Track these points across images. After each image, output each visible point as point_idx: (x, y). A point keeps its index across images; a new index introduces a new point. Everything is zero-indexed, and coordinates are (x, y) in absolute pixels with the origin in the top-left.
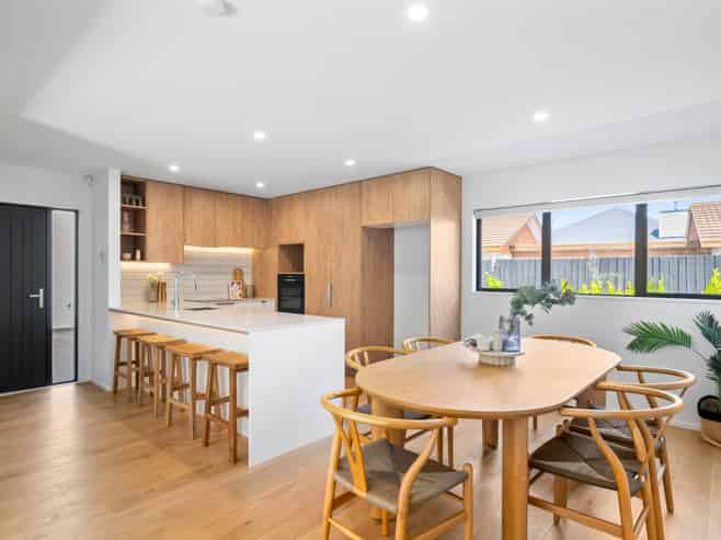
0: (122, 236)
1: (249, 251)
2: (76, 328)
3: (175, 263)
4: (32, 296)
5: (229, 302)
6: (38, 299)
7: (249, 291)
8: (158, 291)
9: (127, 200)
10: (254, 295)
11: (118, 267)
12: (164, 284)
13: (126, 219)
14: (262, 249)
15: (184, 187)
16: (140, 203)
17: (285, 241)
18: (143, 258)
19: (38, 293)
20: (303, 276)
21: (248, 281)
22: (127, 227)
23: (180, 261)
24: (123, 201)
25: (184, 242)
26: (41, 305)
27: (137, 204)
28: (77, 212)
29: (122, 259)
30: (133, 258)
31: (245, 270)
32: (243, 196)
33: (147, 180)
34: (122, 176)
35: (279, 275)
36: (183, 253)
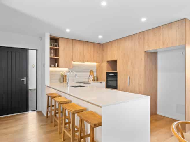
0: (51, 58)
1: (95, 64)
2: (37, 89)
3: (69, 68)
4: (22, 80)
5: (88, 83)
6: (24, 81)
7: (96, 78)
8: (64, 78)
9: (53, 45)
10: (97, 80)
11: (49, 70)
12: (66, 76)
13: (52, 52)
14: (100, 62)
15: (73, 40)
16: (57, 46)
17: (110, 59)
18: (58, 66)
19: (24, 79)
20: (117, 73)
21: (95, 74)
22: (52, 55)
23: (71, 67)
24: (51, 45)
25: (72, 60)
26: (25, 83)
27: (56, 46)
28: (37, 50)
29: (50, 66)
30: (55, 66)
31: (94, 71)
32: (93, 43)
33: (60, 37)
34: (50, 36)
35: (107, 72)
36: (72, 64)
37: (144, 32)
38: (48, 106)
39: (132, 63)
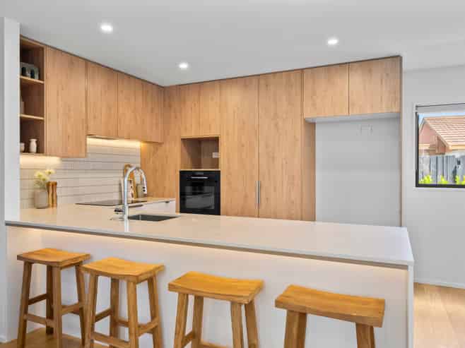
1: (137, 145)
8: (48, 193)
12: (56, 184)
14: (160, 142)
15: (86, 61)
16: (37, 75)
17: (193, 134)
18: (40, 150)
20: (218, 173)
23: (74, 156)
25: (87, 132)
27: (32, 76)
29: (27, 150)
32: (143, 80)
33: (46, 45)
34: (21, 36)
35: (181, 172)
36: (86, 145)
37: (302, 70)
38: (28, 301)
39: (267, 146)
